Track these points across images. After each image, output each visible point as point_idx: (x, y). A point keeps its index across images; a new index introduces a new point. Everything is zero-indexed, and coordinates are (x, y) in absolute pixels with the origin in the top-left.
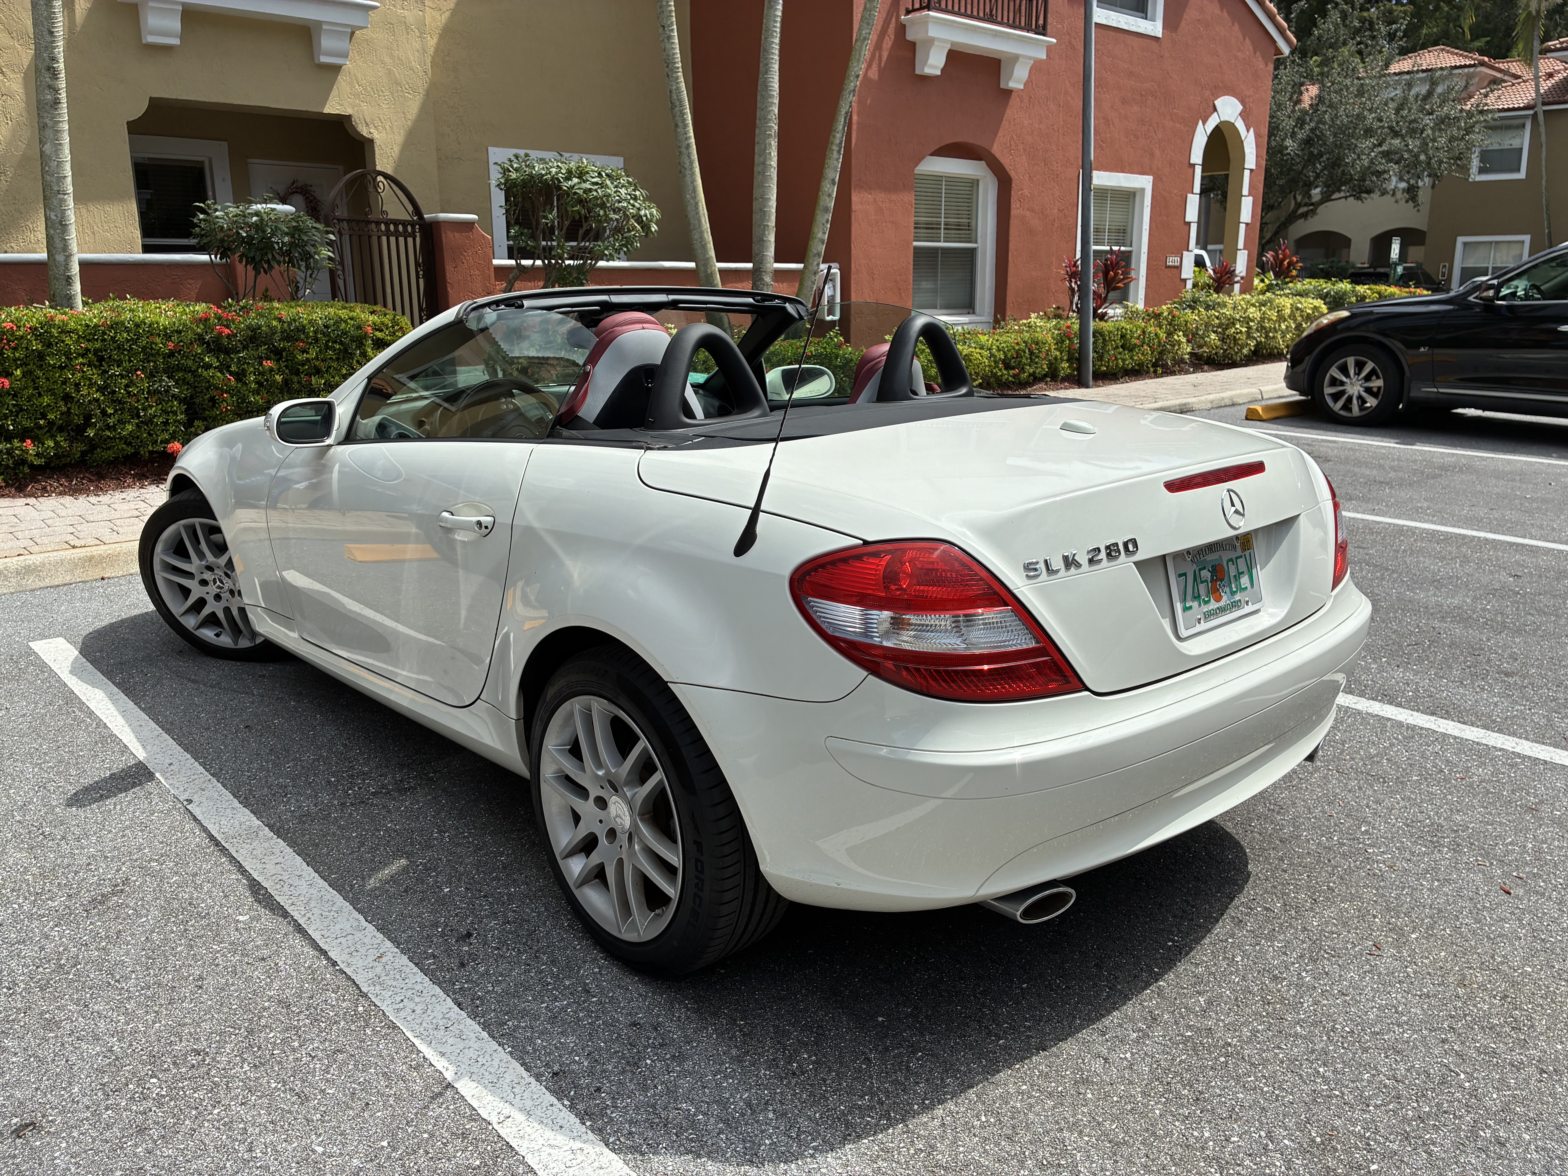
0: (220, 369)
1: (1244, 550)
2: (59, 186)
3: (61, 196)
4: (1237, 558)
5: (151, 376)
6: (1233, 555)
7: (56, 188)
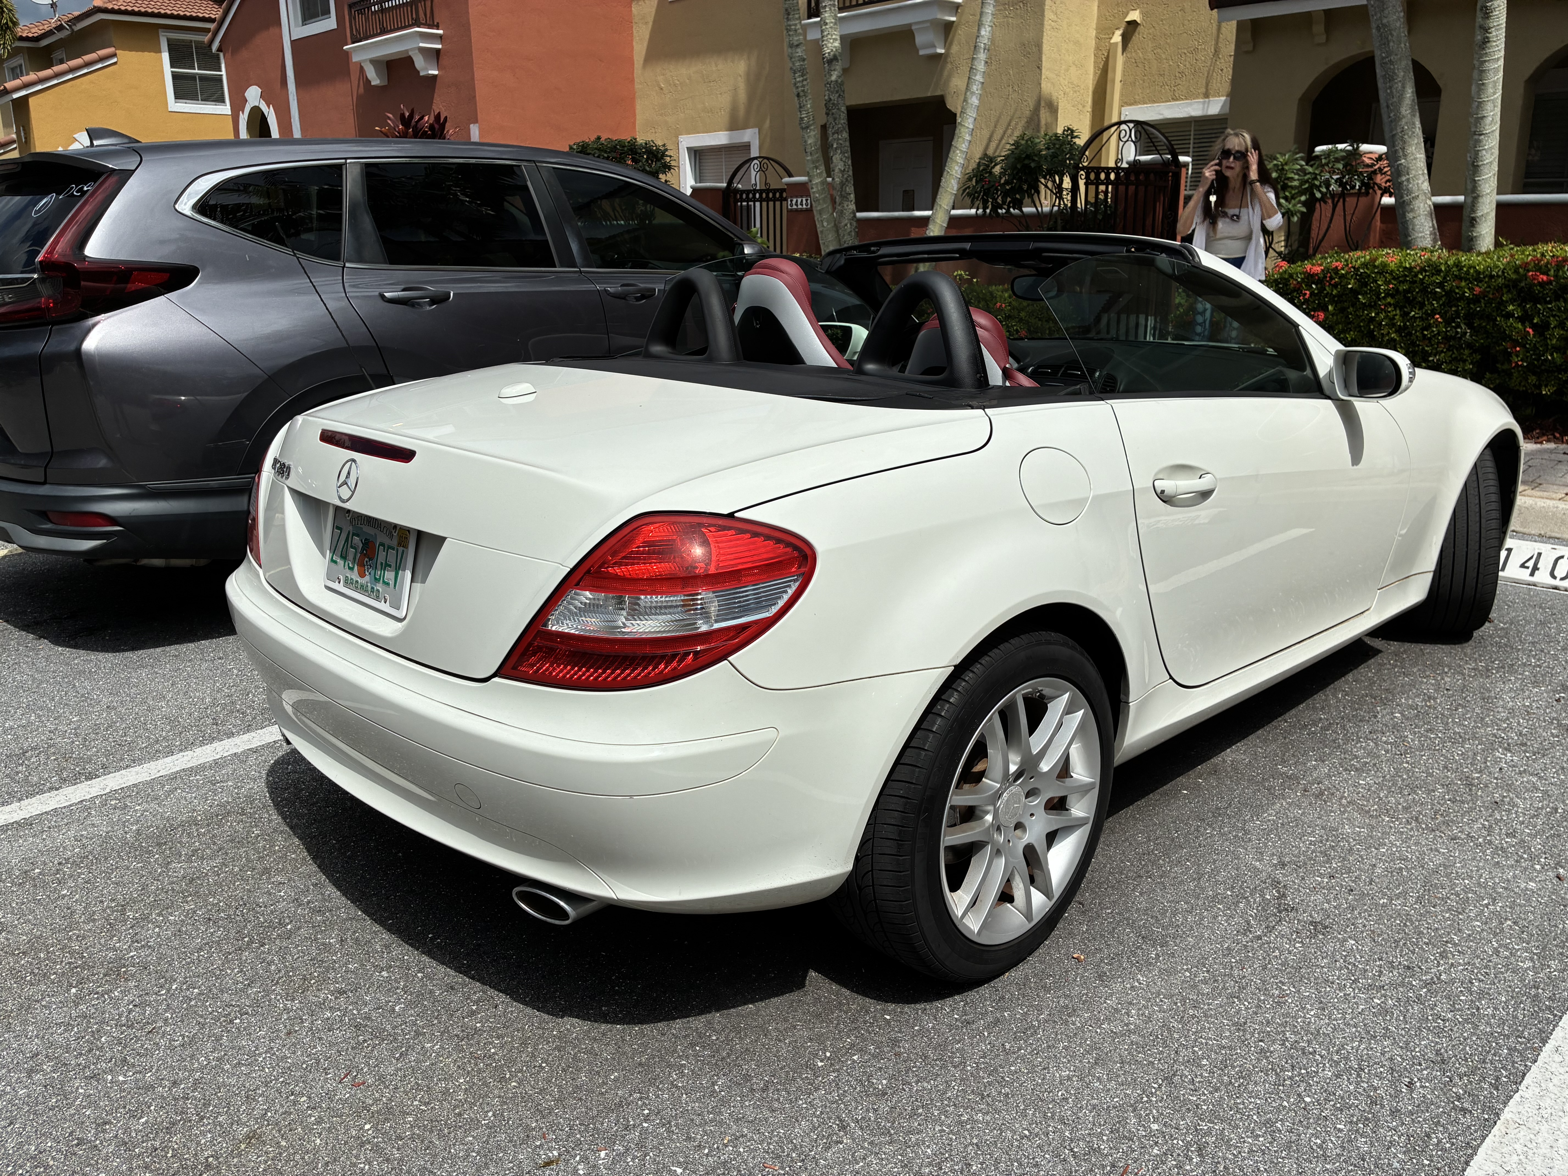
0: (1521, 319)
1: (399, 544)
2: (1476, 127)
3: (1476, 137)
4: (390, 547)
5: (1448, 322)
6: (387, 541)
7: (1473, 130)
